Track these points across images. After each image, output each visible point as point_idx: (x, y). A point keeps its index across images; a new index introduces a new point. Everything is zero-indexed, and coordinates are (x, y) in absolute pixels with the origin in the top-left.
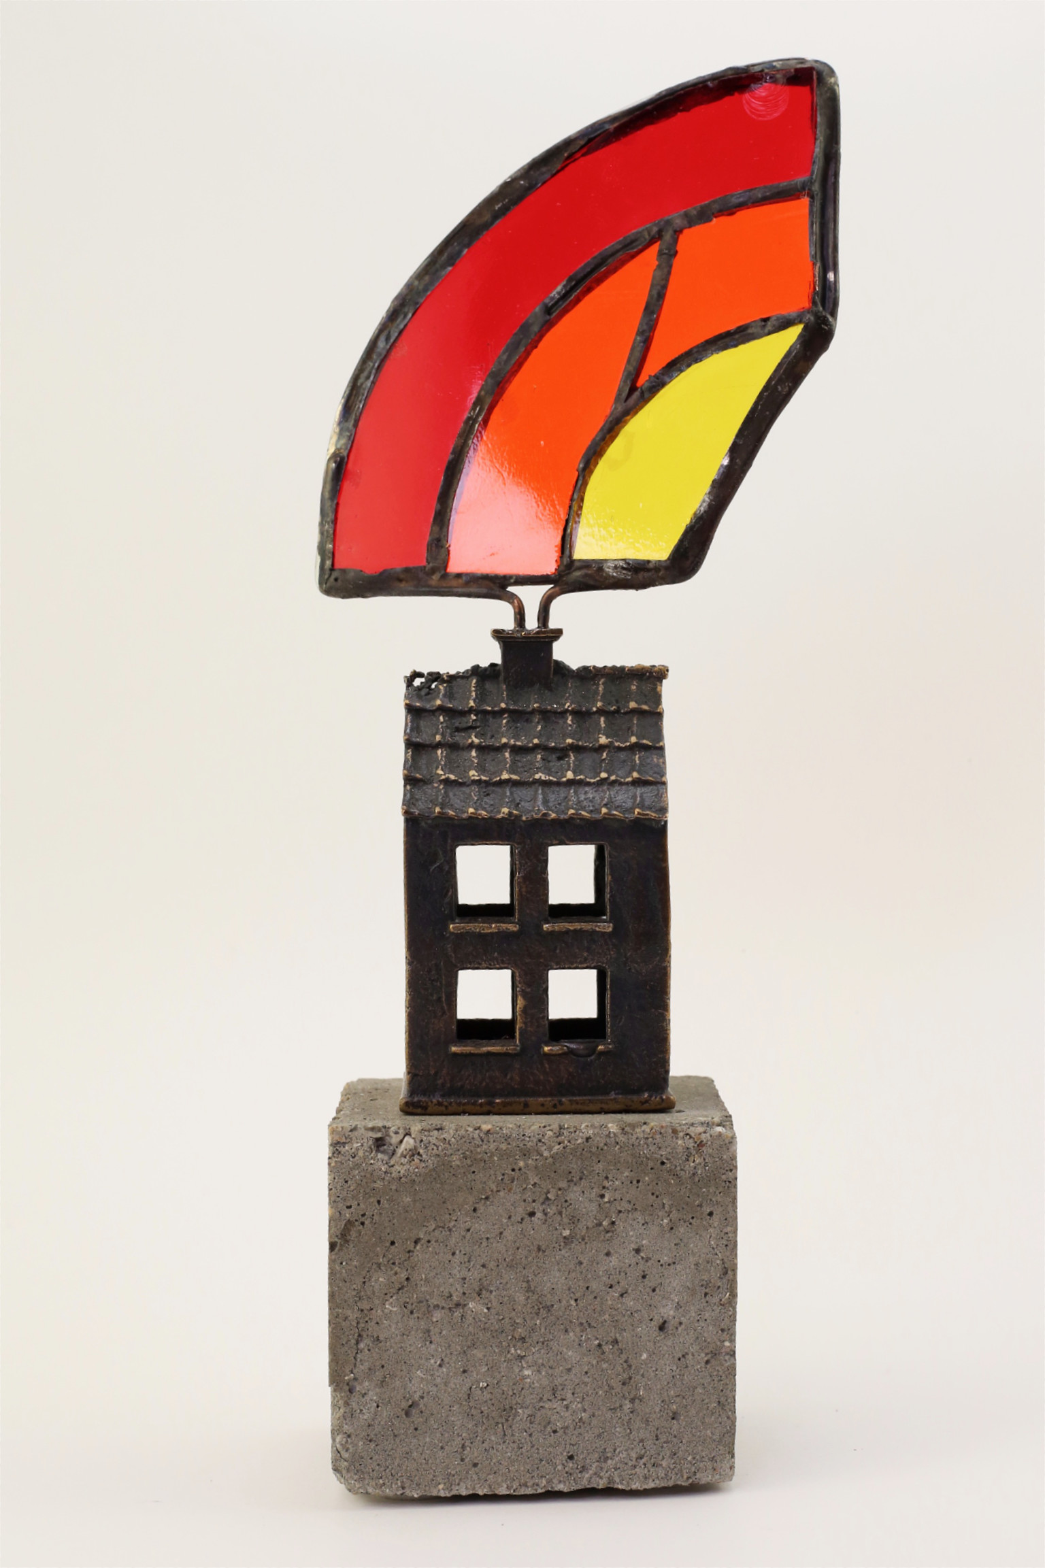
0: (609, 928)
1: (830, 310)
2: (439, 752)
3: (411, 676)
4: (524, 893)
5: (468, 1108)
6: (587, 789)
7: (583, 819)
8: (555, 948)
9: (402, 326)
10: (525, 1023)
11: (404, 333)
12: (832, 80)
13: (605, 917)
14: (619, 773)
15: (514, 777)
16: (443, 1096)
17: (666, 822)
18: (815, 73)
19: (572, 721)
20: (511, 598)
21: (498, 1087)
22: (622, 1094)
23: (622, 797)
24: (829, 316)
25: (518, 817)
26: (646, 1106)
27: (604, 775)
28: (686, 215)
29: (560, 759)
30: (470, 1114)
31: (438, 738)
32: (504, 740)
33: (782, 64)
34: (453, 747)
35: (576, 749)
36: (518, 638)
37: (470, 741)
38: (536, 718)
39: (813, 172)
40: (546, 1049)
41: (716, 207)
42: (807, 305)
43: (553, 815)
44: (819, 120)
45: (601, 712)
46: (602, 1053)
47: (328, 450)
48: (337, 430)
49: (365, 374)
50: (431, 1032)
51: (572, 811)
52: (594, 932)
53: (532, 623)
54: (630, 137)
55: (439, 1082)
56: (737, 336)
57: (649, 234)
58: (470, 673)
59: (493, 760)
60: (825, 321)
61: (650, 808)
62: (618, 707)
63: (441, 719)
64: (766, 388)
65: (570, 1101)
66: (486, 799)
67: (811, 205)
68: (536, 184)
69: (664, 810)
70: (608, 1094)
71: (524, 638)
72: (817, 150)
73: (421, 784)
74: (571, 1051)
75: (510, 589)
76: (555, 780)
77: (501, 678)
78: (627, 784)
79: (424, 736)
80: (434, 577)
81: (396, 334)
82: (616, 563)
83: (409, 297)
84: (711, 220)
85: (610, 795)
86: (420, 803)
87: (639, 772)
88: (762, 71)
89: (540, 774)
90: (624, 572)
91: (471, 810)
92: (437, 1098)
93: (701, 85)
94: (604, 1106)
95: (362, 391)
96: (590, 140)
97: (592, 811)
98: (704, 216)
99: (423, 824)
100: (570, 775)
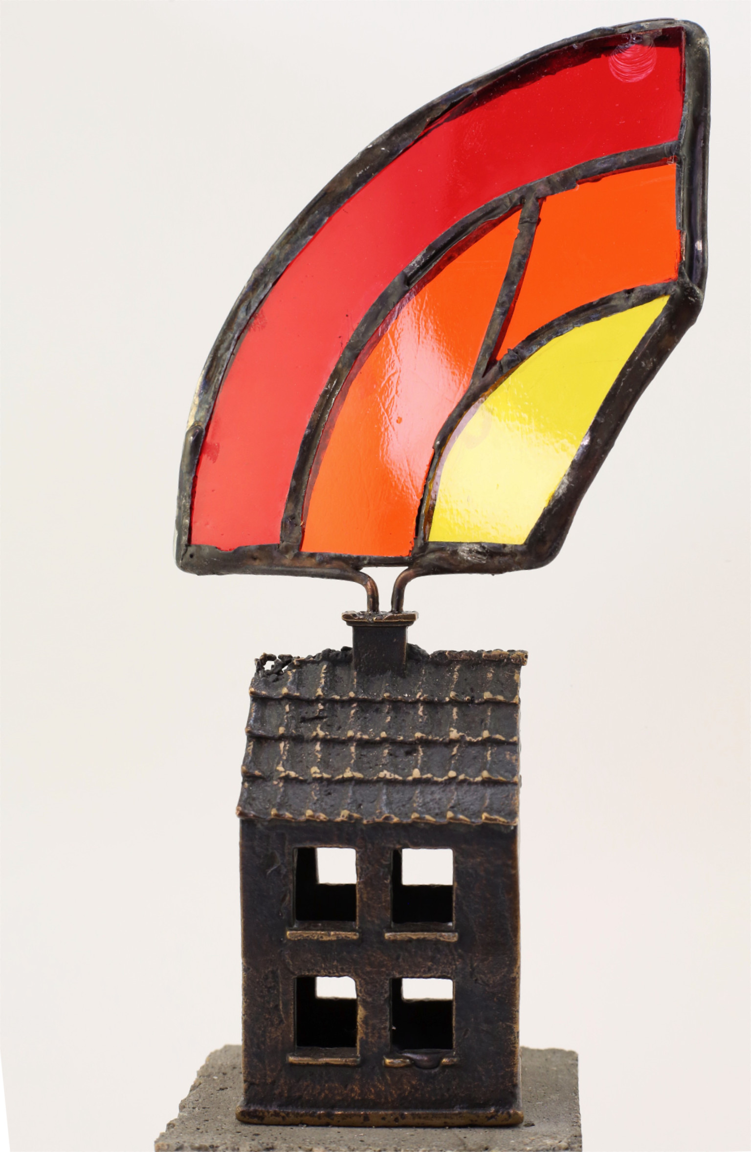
0: (453, 938)
1: (698, 281)
2: (282, 745)
3: (261, 660)
4: (365, 900)
5: (305, 1119)
6: (434, 788)
7: (427, 823)
8: (398, 958)
9: (262, 297)
10: (366, 1034)
11: (264, 304)
12: (702, 41)
13: (450, 924)
14: (469, 771)
15: (358, 775)
16: (280, 1106)
17: (516, 827)
18: (683, 33)
19: (423, 711)
20: (365, 580)
21: (338, 1098)
22: (467, 1108)
23: (469, 797)
24: (696, 288)
25: (358, 821)
26: (492, 1121)
27: (452, 774)
28: (549, 181)
29: (408, 753)
30: (308, 1125)
31: (282, 730)
32: (350, 733)
33: (650, 25)
34: (297, 740)
35: (425, 743)
36: (370, 623)
37: (314, 734)
38: (387, 708)
39: (681, 135)
40: (388, 1061)
41: (579, 173)
42: (674, 275)
43: (396, 820)
44: (687, 81)
45: (454, 702)
46: (446, 1066)
47: (188, 422)
48: (197, 402)
49: (226, 345)
50: (268, 1040)
51: (415, 815)
52: (437, 942)
53: (385, 606)
54: (495, 101)
55: (277, 1092)
56: (599, 309)
57: (511, 201)
58: (321, 657)
59: (338, 754)
60: (692, 293)
61: (499, 812)
62: (473, 697)
63: (287, 708)
64: (629, 364)
65: (413, 1115)
66: (327, 799)
67: (679, 171)
68: (398, 150)
69: (513, 814)
70: (451, 1107)
71: (375, 623)
72: (685, 113)
73: (260, 781)
74: (414, 1063)
75: (365, 570)
76: (400, 778)
77: (353, 664)
78: (477, 783)
79: (268, 727)
80: (287, 556)
81: (256, 305)
82: (471, 546)
83: (270, 267)
84: (574, 187)
85: (458, 796)
86: (257, 803)
87: (489, 771)
88: (630, 31)
89: (385, 772)
90: (479, 556)
91: (309, 812)
92: (273, 1109)
93: (566, 48)
94: (448, 1120)
95: (222, 362)
96: (453, 105)
97: (437, 814)
98: (567, 183)
99: (259, 826)
100: (416, 773)
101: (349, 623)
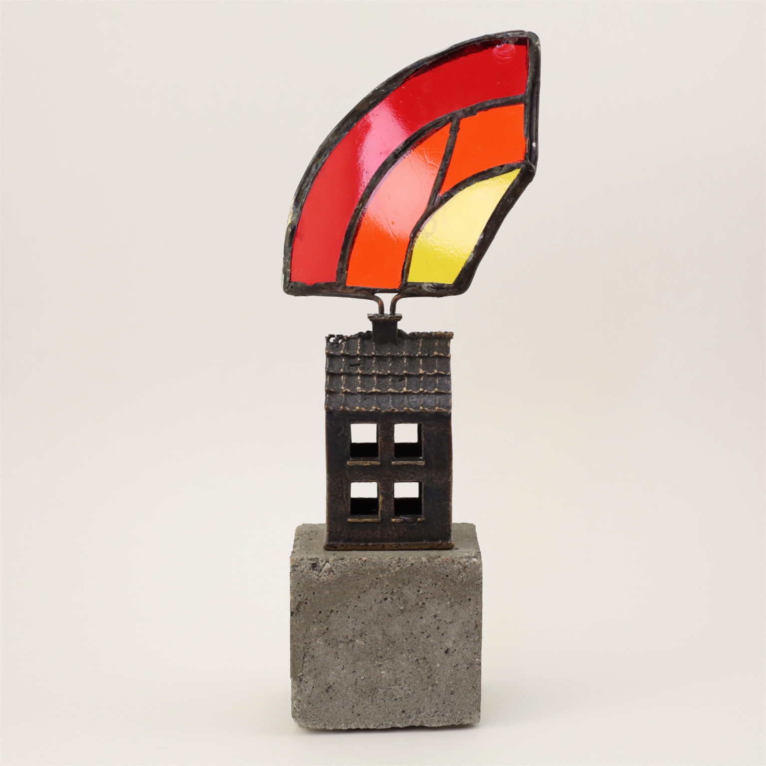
0: (423, 463)
1: (533, 161)
2: (342, 377)
3: (329, 337)
4: (383, 447)
5: (356, 547)
6: (413, 396)
7: (411, 412)
8: (398, 473)
9: (324, 161)
10: (383, 508)
11: (324, 164)
12: (537, 43)
13: (421, 458)
14: (429, 388)
15: (379, 391)
16: (344, 542)
17: (451, 413)
18: (528, 41)
19: (406, 361)
20: (377, 300)
21: (371, 537)
22: (429, 541)
23: (430, 400)
24: (533, 165)
25: (380, 411)
26: (440, 547)
27: (421, 389)
28: (464, 111)
29: (400, 380)
30: (357, 550)
31: (342, 370)
32: (374, 371)
33: (512, 35)
34: (349, 375)
35: (408, 375)
36: (380, 320)
37: (357, 372)
38: (389, 359)
39: (526, 92)
40: (393, 520)
41: (478, 108)
42: (522, 159)
43: (397, 410)
44: (530, 65)
45: (420, 357)
46: (420, 522)
47: (288, 221)
48: (292, 212)
49: (306, 184)
50: (338, 512)
51: (406, 408)
52: (416, 465)
53: (387, 311)
54: (437, 68)
55: (342, 535)
56: (488, 174)
57: (446, 120)
58: (357, 336)
59: (368, 381)
60: (531, 168)
61: (443, 407)
62: (429, 354)
63: (343, 360)
64: (501, 201)
65: (404, 544)
66: (364, 402)
67: (525, 109)
68: (390, 91)
69: (449, 407)
70: (422, 541)
71: (383, 320)
72: (529, 81)
73: (334, 394)
74: (405, 521)
75: (376, 295)
76: (398, 392)
77: (372, 339)
78: (432, 394)
79: (335, 369)
80: (340, 288)
81: (321, 165)
82: (428, 284)
83: (327, 146)
84: (476, 114)
85: (424, 399)
86: (333, 403)
87: (438, 388)
88: (502, 38)
89: (391, 389)
90: (432, 289)
91: (358, 408)
92: (341, 543)
93: (472, 44)
94: (421, 547)
95: (304, 192)
96: (417, 70)
97: (415, 408)
98: (472, 112)
99: (335, 414)
100: (405, 389)
101: (371, 320)
